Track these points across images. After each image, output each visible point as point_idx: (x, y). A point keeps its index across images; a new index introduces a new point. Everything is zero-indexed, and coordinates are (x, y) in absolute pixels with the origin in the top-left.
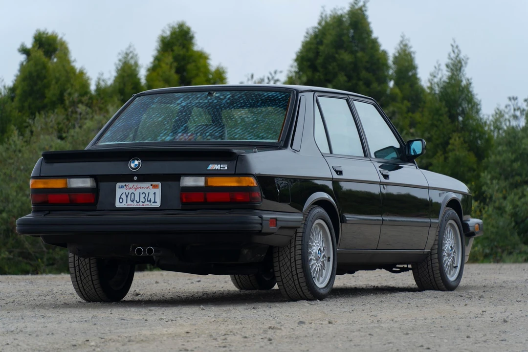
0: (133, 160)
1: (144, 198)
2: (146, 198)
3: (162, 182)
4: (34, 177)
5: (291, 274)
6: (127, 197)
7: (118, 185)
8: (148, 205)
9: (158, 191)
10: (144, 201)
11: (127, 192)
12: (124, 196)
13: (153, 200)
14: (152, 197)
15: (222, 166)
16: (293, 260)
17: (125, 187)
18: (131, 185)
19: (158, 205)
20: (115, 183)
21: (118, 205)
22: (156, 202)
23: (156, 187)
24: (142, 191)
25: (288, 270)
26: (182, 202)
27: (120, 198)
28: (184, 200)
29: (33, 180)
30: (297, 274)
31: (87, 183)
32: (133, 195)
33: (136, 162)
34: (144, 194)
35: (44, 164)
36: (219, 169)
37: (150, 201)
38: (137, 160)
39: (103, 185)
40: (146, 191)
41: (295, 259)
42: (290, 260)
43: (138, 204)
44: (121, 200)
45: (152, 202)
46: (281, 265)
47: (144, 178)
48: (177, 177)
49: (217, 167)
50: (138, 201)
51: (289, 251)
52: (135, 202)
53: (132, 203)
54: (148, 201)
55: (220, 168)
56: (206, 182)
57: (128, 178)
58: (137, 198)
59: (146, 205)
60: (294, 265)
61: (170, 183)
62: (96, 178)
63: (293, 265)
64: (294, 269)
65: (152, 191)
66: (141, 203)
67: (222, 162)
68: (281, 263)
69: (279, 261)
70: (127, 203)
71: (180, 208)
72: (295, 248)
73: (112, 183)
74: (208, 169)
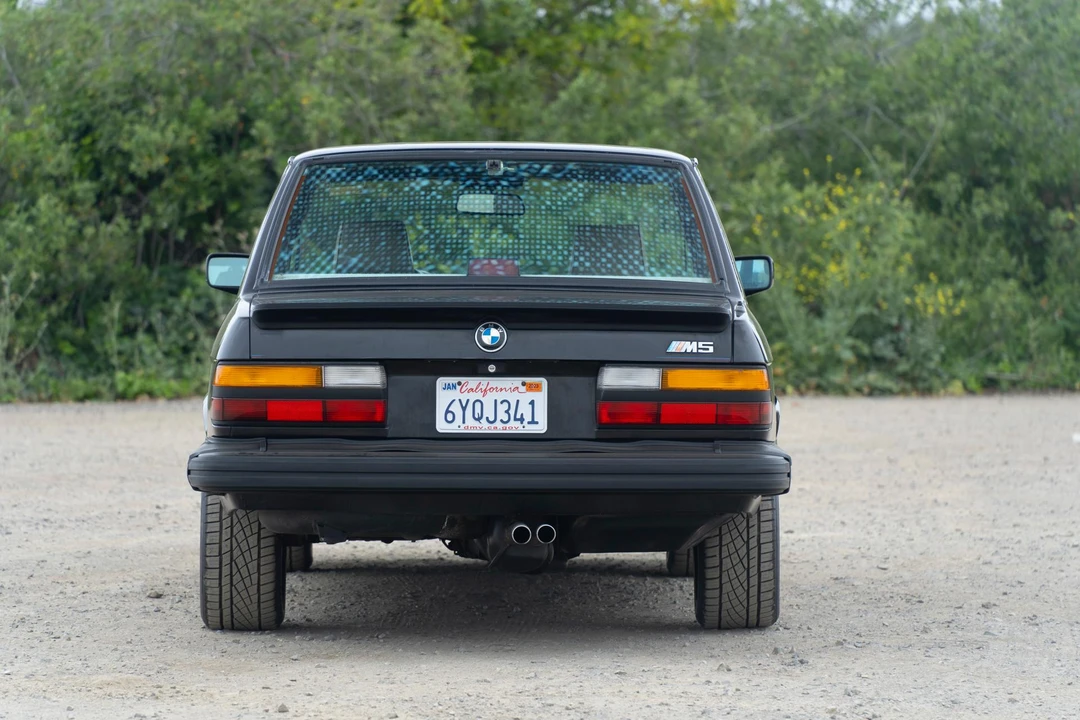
0: (485, 327)
1: (507, 412)
2: (512, 412)
3: (550, 378)
4: (226, 361)
5: (745, 574)
6: (464, 409)
7: (441, 382)
8: (515, 428)
9: (541, 399)
10: (506, 419)
11: (464, 398)
12: (456, 408)
13: (528, 418)
14: (525, 410)
15: (701, 344)
16: (753, 543)
17: (458, 387)
18: (472, 382)
19: (541, 428)
20: (432, 378)
21: (442, 426)
22: (537, 423)
23: (537, 387)
24: (500, 397)
25: (740, 565)
26: (601, 426)
27: (447, 412)
28: (605, 419)
29: (228, 368)
30: (759, 572)
31: (370, 377)
32: (478, 405)
33: (495, 333)
34: (506, 405)
35: (255, 331)
36: (695, 351)
37: (522, 420)
38: (496, 327)
40: (512, 398)
42: (748, 542)
43: (493, 426)
44: (450, 417)
45: (525, 423)
46: (724, 554)
47: (509, 368)
48: (593, 368)
49: (689, 346)
50: (492, 419)
52: (484, 420)
53: (476, 424)
54: (516, 419)
55: (698, 349)
56: (664, 378)
57: (472, 367)
58: (489, 413)
60: (756, 555)
61: (569, 380)
62: (391, 366)
63: (754, 553)
64: (754, 562)
65: (526, 397)
66: (498, 424)
67: (700, 336)
68: (724, 549)
69: (721, 545)
70: (464, 422)
71: (593, 436)
72: (759, 516)
73: (425, 379)
74: (670, 350)
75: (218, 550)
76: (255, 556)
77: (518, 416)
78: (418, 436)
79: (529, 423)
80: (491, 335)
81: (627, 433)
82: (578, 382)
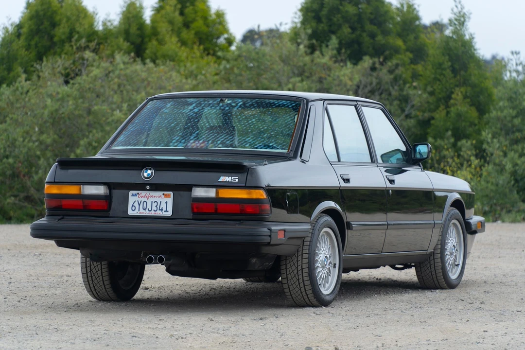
0: (146, 169)
1: (156, 206)
2: (158, 207)
3: (174, 192)
4: (49, 183)
5: (297, 282)
6: (139, 205)
7: (131, 193)
8: (159, 213)
9: (170, 201)
10: (155, 210)
11: (139, 200)
12: (136, 205)
13: (164, 209)
14: (163, 206)
15: (233, 178)
17: (138, 195)
18: (143, 193)
19: (169, 214)
20: (128, 191)
21: (130, 212)
22: (168, 211)
23: (168, 196)
24: (154, 200)
25: (295, 278)
26: (194, 213)
27: (133, 206)
28: (195, 210)
29: (48, 185)
31: (101, 190)
32: (145, 203)
33: (149, 172)
34: (156, 203)
35: (58, 169)
36: (230, 181)
37: (162, 210)
38: (150, 169)
39: (117, 193)
40: (158, 200)
41: (302, 267)
43: (150, 212)
44: (133, 208)
45: (163, 211)
47: (156, 187)
48: (189, 188)
49: (228, 179)
50: (150, 210)
51: (296, 259)
52: (147, 210)
53: (144, 211)
55: (231, 180)
56: (217, 193)
57: (140, 187)
58: (149, 207)
59: (158, 214)
61: (182, 193)
62: (110, 186)
65: (164, 200)
66: (153, 212)
67: (233, 174)
70: (139, 211)
71: (191, 217)
72: (302, 256)
73: (125, 191)
74: (219, 181)
77: (161, 209)
78: (121, 216)
79: (165, 211)
80: (147, 173)
81: (205, 217)
82: (184, 194)
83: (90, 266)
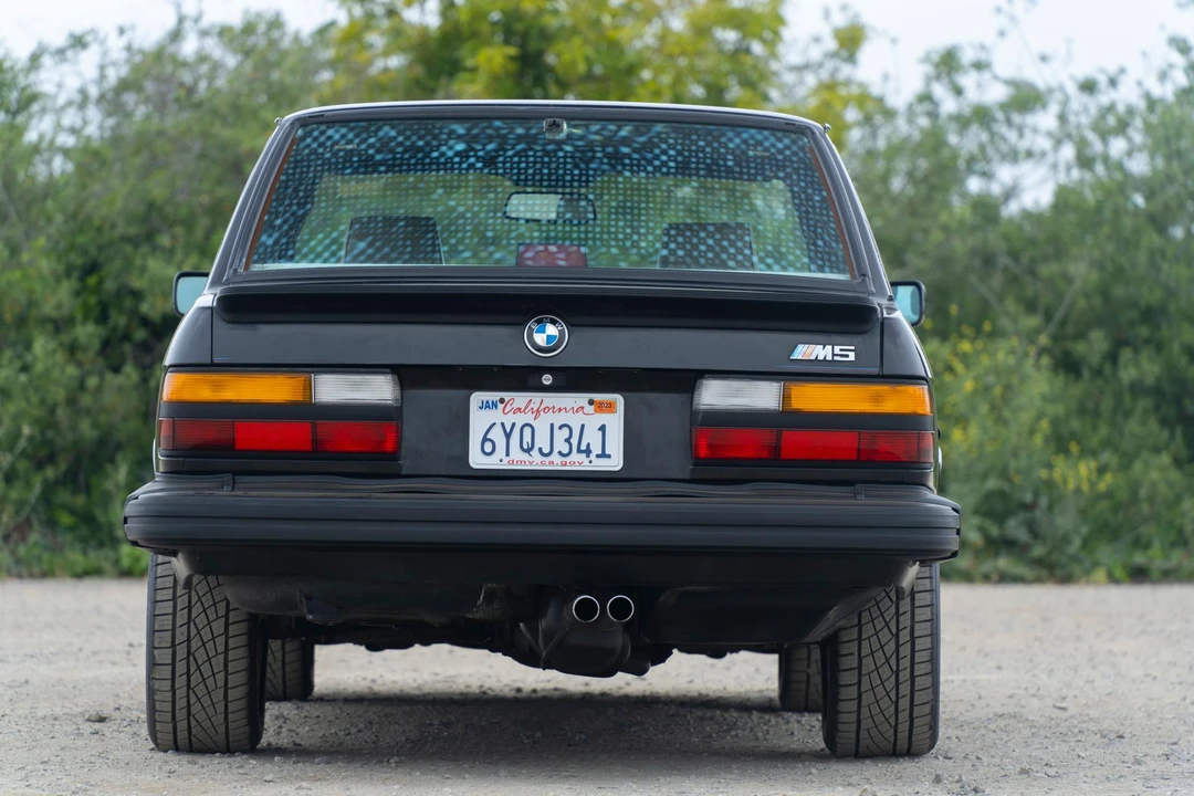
0: (539, 322)
1: (568, 440)
2: (574, 441)
3: (627, 394)
4: (178, 367)
5: (893, 679)
6: (508, 436)
7: (477, 398)
8: (579, 463)
9: (615, 422)
10: (566, 451)
11: (508, 421)
12: (497, 435)
13: (596, 449)
14: (592, 439)
15: (837, 349)
16: (905, 636)
17: (501, 406)
18: (520, 399)
19: (615, 463)
20: (463, 392)
21: (477, 460)
22: (609, 456)
23: (609, 407)
24: (558, 419)
25: (886, 667)
26: (698, 461)
27: (485, 439)
28: (703, 453)
29: (182, 377)
30: (913, 677)
31: (379, 390)
32: (527, 431)
33: (551, 330)
34: (566, 430)
36: (829, 358)
37: (588, 452)
38: (554, 322)
39: (435, 398)
40: (575, 421)
42: (897, 636)
43: (547, 460)
44: (488, 447)
45: (593, 456)
46: (866, 651)
47: (573, 379)
48: (686, 381)
49: (821, 352)
50: (546, 451)
51: (893, 610)
52: (535, 452)
53: (525, 457)
54: (579, 451)
55: (834, 355)
56: (786, 398)
57: (521, 378)
58: (542, 441)
59: (572, 463)
60: (908, 652)
61: (652, 397)
62: (407, 376)
63: (905, 651)
64: (905, 663)
65: (594, 420)
66: (555, 458)
67: (836, 338)
68: (865, 644)
69: (860, 639)
70: (508, 454)
71: (687, 476)
72: (913, 599)
73: (454, 394)
74: (793, 357)
75: (170, 640)
76: (221, 649)
77: (583, 447)
78: (443, 473)
79: (598, 456)
80: (546, 334)
81: (735, 472)
82: (666, 401)
83: (189, 640)
